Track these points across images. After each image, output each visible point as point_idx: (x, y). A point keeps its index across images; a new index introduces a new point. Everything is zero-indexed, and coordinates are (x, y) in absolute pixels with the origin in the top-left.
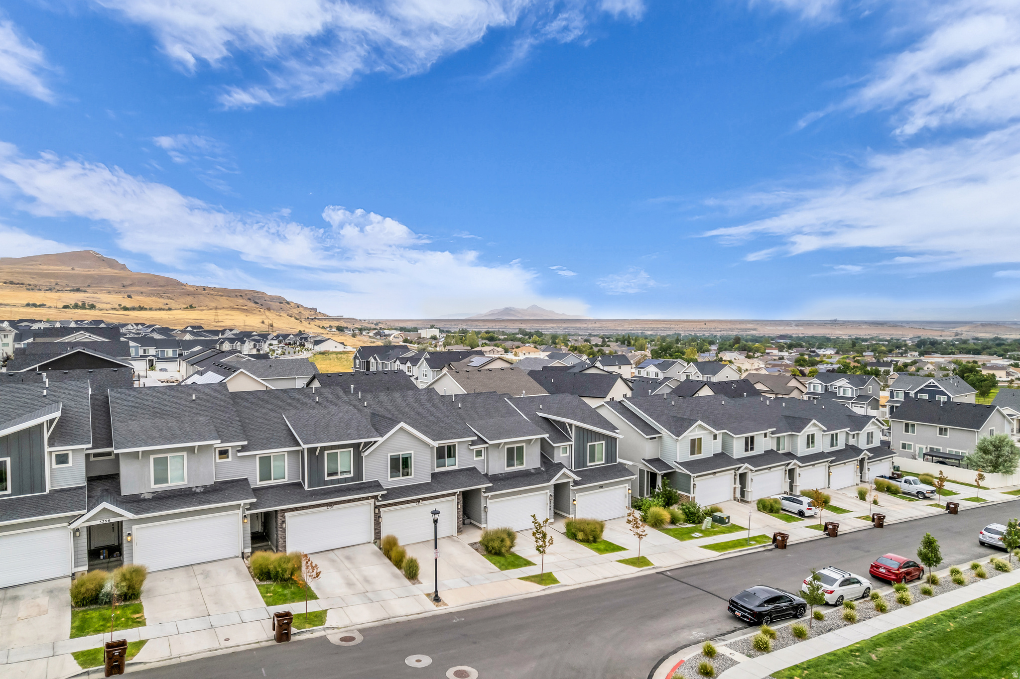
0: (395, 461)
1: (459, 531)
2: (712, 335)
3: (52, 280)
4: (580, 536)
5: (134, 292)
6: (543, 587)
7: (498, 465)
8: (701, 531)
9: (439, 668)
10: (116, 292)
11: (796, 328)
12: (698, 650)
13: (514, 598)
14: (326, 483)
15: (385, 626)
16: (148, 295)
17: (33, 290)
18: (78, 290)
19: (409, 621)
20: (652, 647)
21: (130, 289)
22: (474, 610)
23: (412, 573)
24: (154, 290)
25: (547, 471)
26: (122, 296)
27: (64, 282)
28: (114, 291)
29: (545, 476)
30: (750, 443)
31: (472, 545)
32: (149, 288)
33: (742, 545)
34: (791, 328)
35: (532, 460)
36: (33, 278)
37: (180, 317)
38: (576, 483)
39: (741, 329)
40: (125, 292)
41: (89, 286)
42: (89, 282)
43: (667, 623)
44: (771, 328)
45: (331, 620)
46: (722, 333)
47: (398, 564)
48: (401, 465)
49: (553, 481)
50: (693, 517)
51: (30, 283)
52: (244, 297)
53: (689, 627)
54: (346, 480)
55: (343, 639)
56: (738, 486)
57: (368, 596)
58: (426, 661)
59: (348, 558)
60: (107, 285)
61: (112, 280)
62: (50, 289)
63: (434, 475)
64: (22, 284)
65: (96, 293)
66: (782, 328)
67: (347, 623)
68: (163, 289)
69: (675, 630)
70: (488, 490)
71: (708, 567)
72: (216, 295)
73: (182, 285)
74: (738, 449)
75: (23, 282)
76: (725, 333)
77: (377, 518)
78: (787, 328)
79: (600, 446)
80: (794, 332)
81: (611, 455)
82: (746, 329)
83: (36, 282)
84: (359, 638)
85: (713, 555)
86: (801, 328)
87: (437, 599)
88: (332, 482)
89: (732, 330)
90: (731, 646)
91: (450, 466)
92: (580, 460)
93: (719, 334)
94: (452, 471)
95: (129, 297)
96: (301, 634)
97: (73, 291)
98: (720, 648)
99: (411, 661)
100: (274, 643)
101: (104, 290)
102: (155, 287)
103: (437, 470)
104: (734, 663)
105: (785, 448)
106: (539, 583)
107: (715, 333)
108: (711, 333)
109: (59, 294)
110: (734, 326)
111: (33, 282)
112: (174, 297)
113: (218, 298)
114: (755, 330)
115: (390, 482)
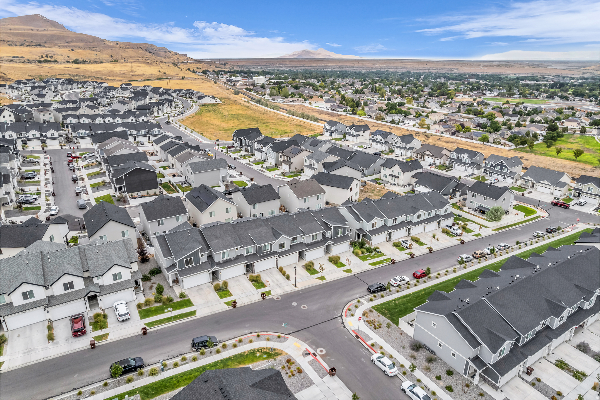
0: (281, 245)
1: (298, 261)
2: (430, 72)
3: (21, 38)
4: (333, 262)
5: (74, 46)
6: (322, 281)
7: (309, 241)
8: (371, 257)
9: (299, 305)
10: (64, 47)
11: (483, 68)
12: (356, 301)
13: (314, 285)
14: (263, 253)
15: (285, 294)
16: (84, 48)
17: (12, 45)
18: (40, 45)
19: (290, 293)
20: (346, 300)
21: (71, 44)
22: (305, 289)
23: (288, 278)
24: (87, 45)
25: (324, 240)
26: (68, 50)
27: (29, 39)
28: (62, 46)
29: (323, 243)
30: (395, 221)
31: (302, 266)
32: (83, 44)
33: (381, 263)
34: (479, 68)
35: (319, 238)
36: (9, 36)
37: (110, 69)
38: (333, 244)
39: (448, 69)
40: (69, 47)
41: (45, 42)
42: (45, 39)
43: (351, 293)
44: (467, 68)
45: (273, 293)
46: (437, 71)
47: (284, 274)
48: (282, 246)
49: (326, 244)
50: (369, 251)
51: (8, 40)
52: (143, 48)
53: (356, 294)
54: (268, 252)
55: (277, 298)
56: (388, 237)
57: (279, 286)
58: (296, 304)
59: (271, 273)
60: (56, 42)
61: (59, 38)
62: (22, 45)
63: (291, 246)
64: (4, 41)
65: (51, 47)
66: (474, 68)
67: (276, 294)
68: (92, 44)
69: (353, 295)
70: (306, 250)
71: (368, 272)
72: (126, 48)
73: (103, 41)
74: (390, 223)
75: (5, 39)
76: (438, 71)
77: (277, 261)
78: (477, 68)
79: (341, 230)
80: (481, 71)
81: (344, 232)
82: (451, 69)
83: (12, 40)
84: (280, 298)
85: (371, 267)
86: (485, 69)
87: (295, 286)
88: (264, 253)
89: (443, 69)
90: (365, 300)
91: (296, 242)
92: (334, 235)
93: (434, 72)
94: (296, 244)
95: (72, 50)
96: (268, 297)
97: (36, 46)
98: (362, 300)
99: (293, 304)
100: (262, 300)
101: (56, 45)
102: (86, 43)
103: (292, 244)
104: (364, 304)
105: (409, 219)
106: (321, 280)
107: (432, 71)
108: (430, 71)
109: (29, 48)
110: (444, 67)
111: (10, 39)
112: (100, 50)
113: (127, 50)
114: (457, 69)
115: (279, 250)
